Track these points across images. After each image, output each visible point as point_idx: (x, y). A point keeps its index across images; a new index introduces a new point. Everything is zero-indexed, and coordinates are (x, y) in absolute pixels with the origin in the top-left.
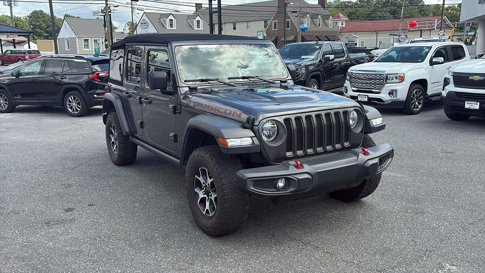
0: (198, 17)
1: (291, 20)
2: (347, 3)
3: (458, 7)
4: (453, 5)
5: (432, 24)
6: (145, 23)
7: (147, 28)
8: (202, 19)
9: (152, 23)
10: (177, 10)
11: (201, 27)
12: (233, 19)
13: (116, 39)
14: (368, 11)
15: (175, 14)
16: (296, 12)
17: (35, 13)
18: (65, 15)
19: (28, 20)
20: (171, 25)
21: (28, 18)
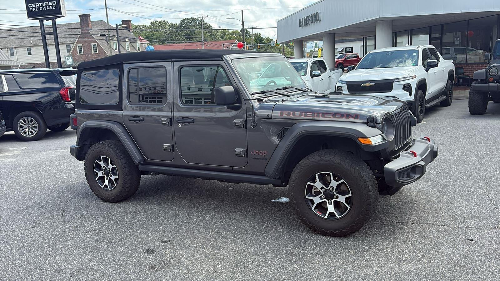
1: (98, 43)
2: (141, 27)
3: (240, 32)
4: (236, 30)
5: (227, 47)
14: (164, 36)
16: (105, 35)
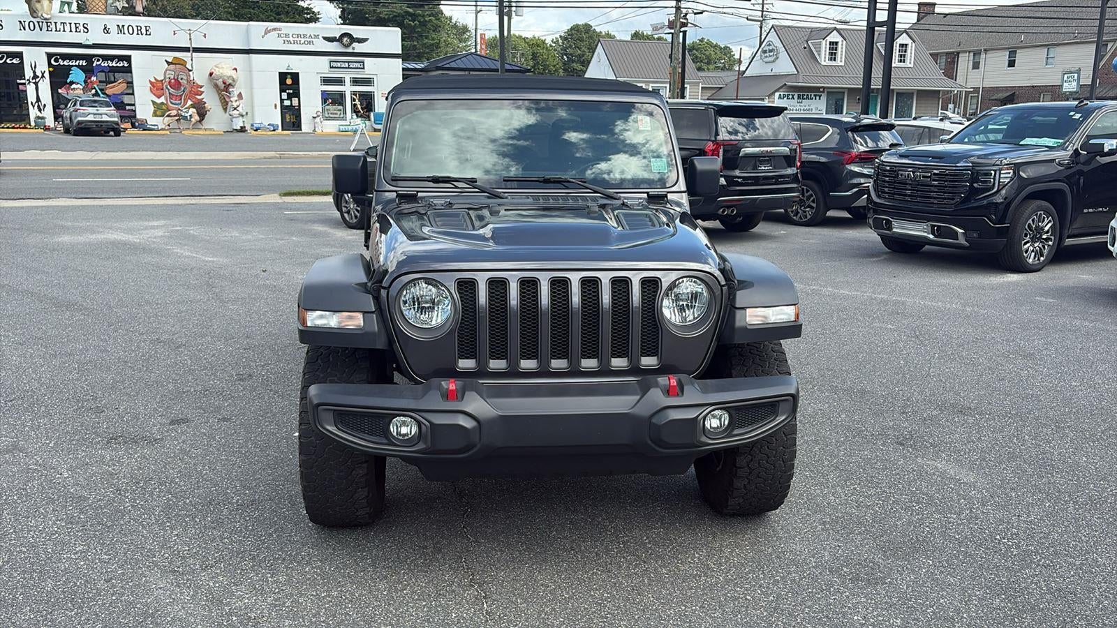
0: (904, 34)
6: (770, 51)
7: (774, 61)
8: (914, 42)
9: (786, 50)
10: (844, 19)
11: (908, 61)
12: (1012, 41)
13: (702, 88)
15: (843, 30)
17: (575, 29)
18: (633, 32)
19: (560, 46)
20: (833, 56)
21: (560, 41)
